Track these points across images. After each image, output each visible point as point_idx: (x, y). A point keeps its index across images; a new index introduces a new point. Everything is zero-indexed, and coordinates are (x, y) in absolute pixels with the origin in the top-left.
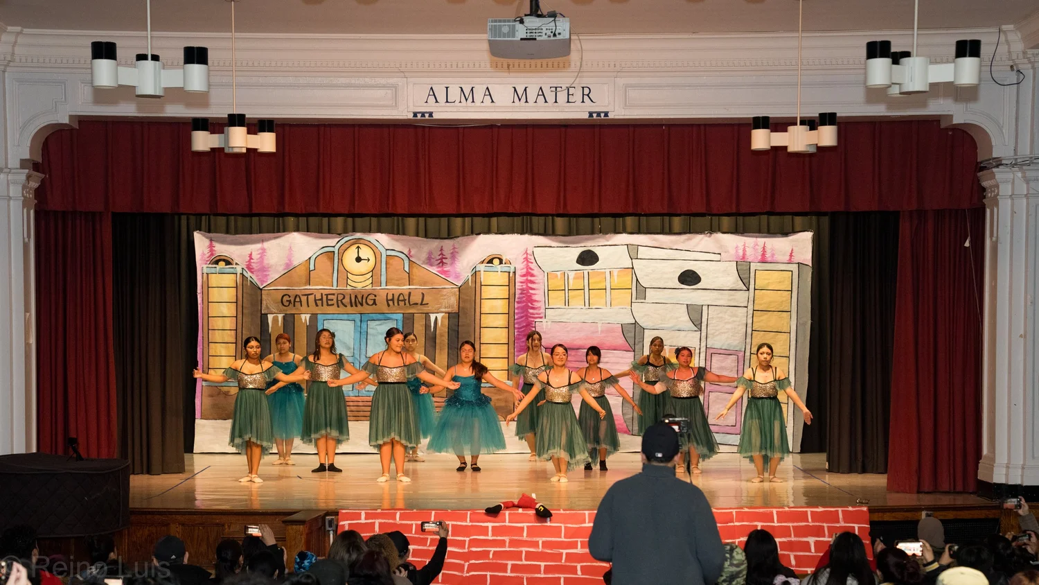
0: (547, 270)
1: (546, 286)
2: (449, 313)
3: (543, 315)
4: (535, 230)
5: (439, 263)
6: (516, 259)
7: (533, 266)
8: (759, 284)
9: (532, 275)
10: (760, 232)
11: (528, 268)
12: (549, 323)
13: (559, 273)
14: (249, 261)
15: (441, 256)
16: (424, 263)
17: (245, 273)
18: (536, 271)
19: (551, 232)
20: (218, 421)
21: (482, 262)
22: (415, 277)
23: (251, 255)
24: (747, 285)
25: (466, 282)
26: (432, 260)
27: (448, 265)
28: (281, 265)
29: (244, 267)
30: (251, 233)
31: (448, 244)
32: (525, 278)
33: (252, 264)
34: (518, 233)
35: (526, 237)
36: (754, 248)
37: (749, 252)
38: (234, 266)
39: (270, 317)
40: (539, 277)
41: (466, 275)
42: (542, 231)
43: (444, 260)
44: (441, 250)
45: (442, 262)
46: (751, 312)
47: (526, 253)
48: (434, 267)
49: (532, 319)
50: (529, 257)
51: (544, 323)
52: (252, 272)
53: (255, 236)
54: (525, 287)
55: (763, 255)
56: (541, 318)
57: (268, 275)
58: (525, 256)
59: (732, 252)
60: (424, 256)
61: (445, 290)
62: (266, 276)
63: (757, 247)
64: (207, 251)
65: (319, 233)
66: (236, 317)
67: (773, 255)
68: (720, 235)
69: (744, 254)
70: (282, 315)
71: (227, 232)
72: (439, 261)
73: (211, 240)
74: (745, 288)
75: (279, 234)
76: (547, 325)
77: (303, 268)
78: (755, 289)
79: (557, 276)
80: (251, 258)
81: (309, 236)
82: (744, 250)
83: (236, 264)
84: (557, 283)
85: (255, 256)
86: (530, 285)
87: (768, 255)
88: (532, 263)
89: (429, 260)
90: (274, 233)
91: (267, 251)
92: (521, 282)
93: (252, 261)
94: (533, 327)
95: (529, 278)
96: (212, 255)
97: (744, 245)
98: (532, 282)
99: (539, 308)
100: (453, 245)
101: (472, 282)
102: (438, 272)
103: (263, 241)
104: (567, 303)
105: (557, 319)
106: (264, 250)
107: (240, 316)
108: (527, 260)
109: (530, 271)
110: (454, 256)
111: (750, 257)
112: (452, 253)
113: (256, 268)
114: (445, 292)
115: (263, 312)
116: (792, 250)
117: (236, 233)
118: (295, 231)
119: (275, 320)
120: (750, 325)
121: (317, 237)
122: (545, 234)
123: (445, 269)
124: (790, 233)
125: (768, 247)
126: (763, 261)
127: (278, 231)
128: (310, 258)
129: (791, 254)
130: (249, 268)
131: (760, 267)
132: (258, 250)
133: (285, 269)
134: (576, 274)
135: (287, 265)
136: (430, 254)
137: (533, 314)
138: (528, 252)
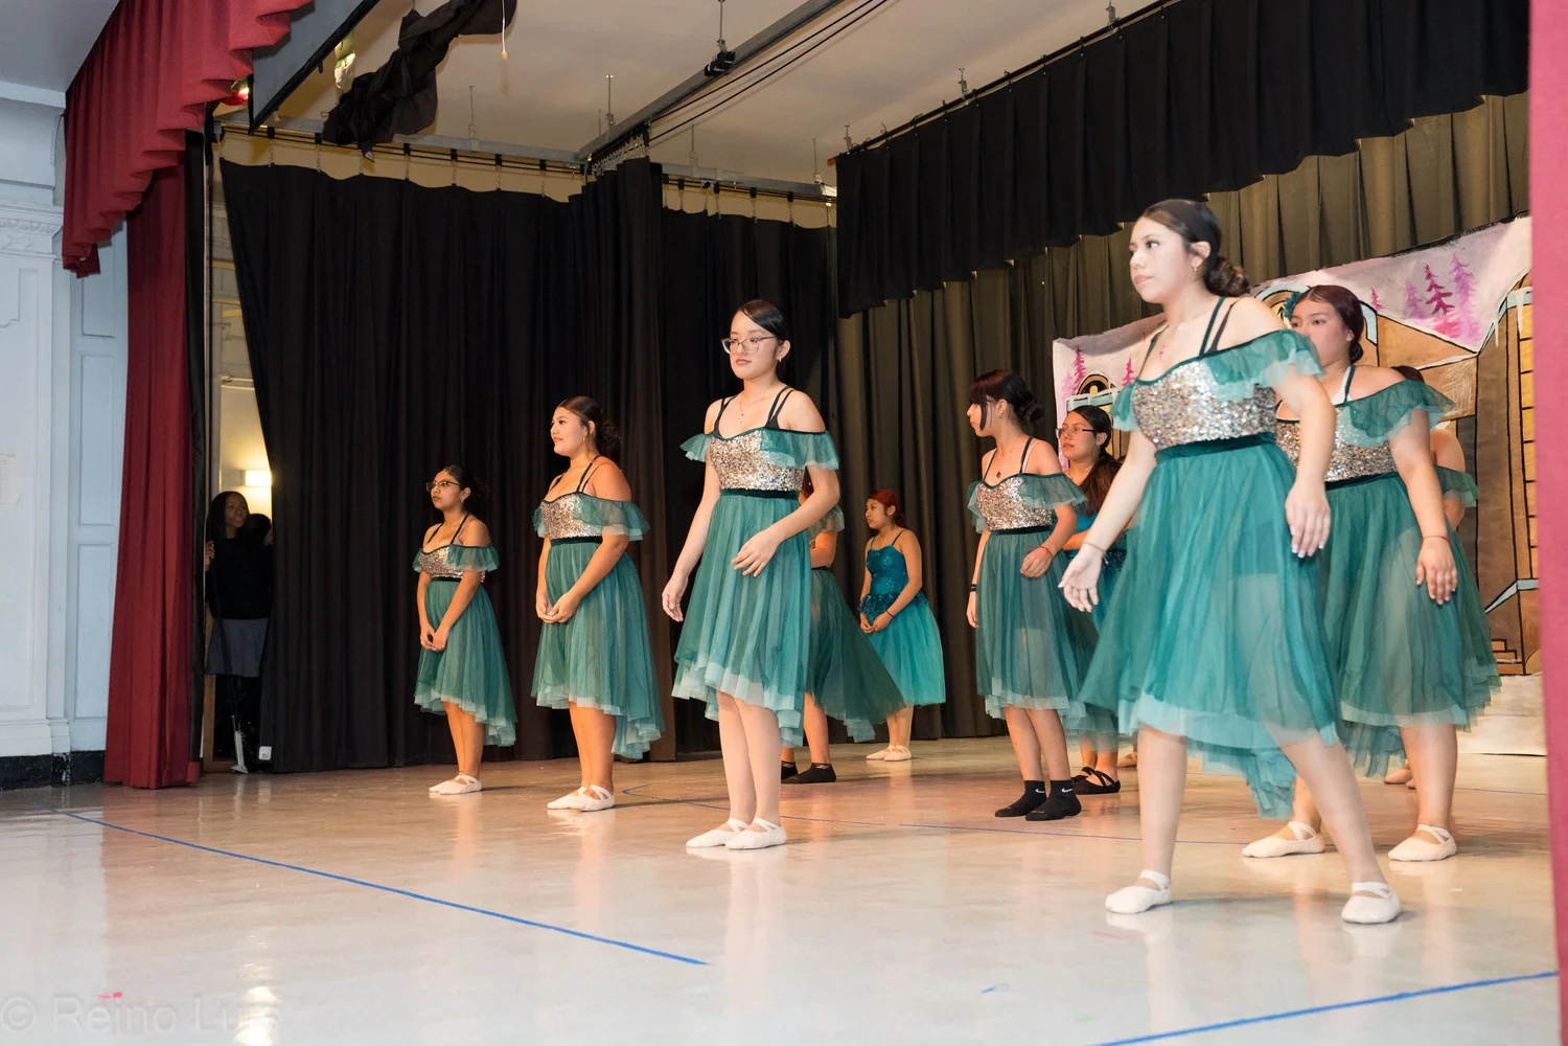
2: (1457, 419)
5: (1437, 310)
15: (1433, 292)
16: (1406, 315)
21: (1520, 285)
22: (1388, 352)
23: (1129, 365)
25: (1489, 341)
26: (1419, 304)
27: (1457, 309)
31: (1439, 259)
41: (1489, 321)
43: (1445, 300)
44: (1429, 276)
45: (1441, 305)
48: (1429, 320)
60: (1401, 299)
61: (1450, 368)
64: (1073, 371)
72: (1435, 304)
73: (1078, 351)
80: (1130, 371)
83: (1112, 386)
89: (1414, 308)
96: (1081, 376)
100: (1455, 260)
101: (1500, 337)
102: (1437, 329)
110: (1464, 282)
112: (1458, 279)
114: (1450, 372)
123: (1451, 320)
136: (1411, 289)
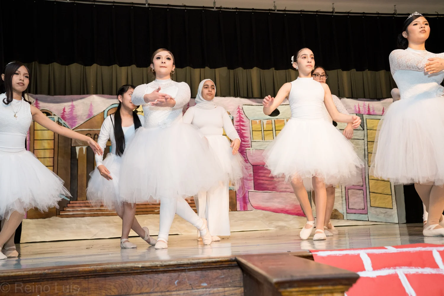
0: (251, 119)
1: (251, 128)
3: (250, 145)
4: (242, 95)
6: (233, 111)
7: (243, 116)
8: (369, 126)
9: (243, 122)
10: (365, 97)
11: (240, 117)
12: (254, 150)
13: (258, 121)
14: (63, 113)
17: (60, 121)
18: (245, 119)
19: (251, 96)
20: (39, 220)
23: (64, 109)
24: (363, 127)
28: (85, 115)
29: (60, 117)
30: (65, 94)
32: (239, 123)
33: (65, 115)
34: (233, 96)
35: (238, 99)
36: (364, 107)
37: (361, 109)
38: (53, 116)
39: (78, 149)
40: (247, 123)
42: (246, 96)
46: (366, 142)
47: (239, 108)
49: (244, 148)
50: (240, 110)
51: (251, 151)
52: (65, 120)
53: (67, 97)
54: (239, 128)
55: (369, 111)
56: (249, 147)
57: (76, 122)
58: (238, 110)
59: (353, 109)
62: (75, 122)
63: (365, 106)
65: (110, 95)
66: (54, 149)
67: (374, 111)
68: (345, 100)
69: (359, 110)
70: (86, 147)
71: (49, 94)
73: (37, 100)
74: (362, 129)
75: (84, 96)
76: (253, 152)
77: (100, 117)
78: (367, 130)
79: (257, 122)
81: (104, 97)
82: (359, 108)
83: (54, 115)
84: (257, 126)
85: (67, 110)
86: (242, 127)
87: (371, 111)
88: (242, 114)
90: (80, 94)
91: (76, 107)
92: (237, 126)
93: (65, 113)
94: (245, 153)
95: (241, 123)
97: (359, 105)
98: (243, 126)
99: (248, 141)
103: (72, 101)
104: (263, 138)
105: (258, 148)
106: (73, 107)
107: (56, 149)
108: (240, 113)
109: (242, 119)
111: (362, 112)
113: (67, 117)
115: (72, 145)
116: (383, 108)
117: (55, 94)
118: (94, 94)
119: (81, 150)
120: (366, 150)
121: (108, 98)
122: (248, 97)
124: (381, 99)
125: (371, 106)
126: (369, 114)
127: (84, 94)
128: (104, 111)
129: (383, 110)
130: (63, 117)
131: (368, 117)
132: (69, 106)
133: (87, 118)
134: (267, 121)
135: (89, 115)
137: (244, 145)
138: (240, 108)
